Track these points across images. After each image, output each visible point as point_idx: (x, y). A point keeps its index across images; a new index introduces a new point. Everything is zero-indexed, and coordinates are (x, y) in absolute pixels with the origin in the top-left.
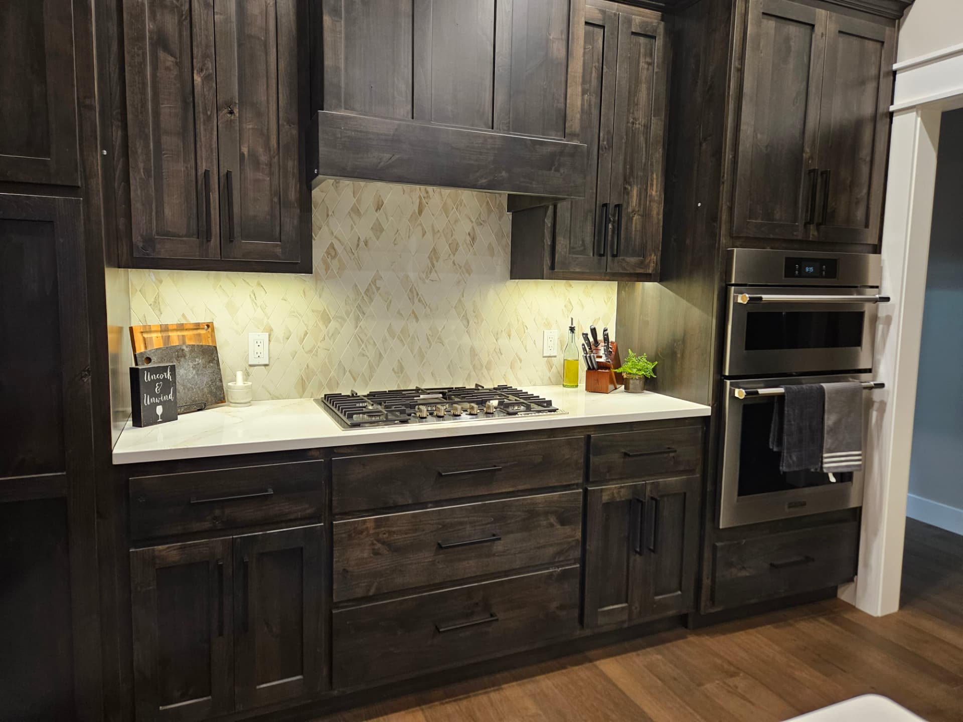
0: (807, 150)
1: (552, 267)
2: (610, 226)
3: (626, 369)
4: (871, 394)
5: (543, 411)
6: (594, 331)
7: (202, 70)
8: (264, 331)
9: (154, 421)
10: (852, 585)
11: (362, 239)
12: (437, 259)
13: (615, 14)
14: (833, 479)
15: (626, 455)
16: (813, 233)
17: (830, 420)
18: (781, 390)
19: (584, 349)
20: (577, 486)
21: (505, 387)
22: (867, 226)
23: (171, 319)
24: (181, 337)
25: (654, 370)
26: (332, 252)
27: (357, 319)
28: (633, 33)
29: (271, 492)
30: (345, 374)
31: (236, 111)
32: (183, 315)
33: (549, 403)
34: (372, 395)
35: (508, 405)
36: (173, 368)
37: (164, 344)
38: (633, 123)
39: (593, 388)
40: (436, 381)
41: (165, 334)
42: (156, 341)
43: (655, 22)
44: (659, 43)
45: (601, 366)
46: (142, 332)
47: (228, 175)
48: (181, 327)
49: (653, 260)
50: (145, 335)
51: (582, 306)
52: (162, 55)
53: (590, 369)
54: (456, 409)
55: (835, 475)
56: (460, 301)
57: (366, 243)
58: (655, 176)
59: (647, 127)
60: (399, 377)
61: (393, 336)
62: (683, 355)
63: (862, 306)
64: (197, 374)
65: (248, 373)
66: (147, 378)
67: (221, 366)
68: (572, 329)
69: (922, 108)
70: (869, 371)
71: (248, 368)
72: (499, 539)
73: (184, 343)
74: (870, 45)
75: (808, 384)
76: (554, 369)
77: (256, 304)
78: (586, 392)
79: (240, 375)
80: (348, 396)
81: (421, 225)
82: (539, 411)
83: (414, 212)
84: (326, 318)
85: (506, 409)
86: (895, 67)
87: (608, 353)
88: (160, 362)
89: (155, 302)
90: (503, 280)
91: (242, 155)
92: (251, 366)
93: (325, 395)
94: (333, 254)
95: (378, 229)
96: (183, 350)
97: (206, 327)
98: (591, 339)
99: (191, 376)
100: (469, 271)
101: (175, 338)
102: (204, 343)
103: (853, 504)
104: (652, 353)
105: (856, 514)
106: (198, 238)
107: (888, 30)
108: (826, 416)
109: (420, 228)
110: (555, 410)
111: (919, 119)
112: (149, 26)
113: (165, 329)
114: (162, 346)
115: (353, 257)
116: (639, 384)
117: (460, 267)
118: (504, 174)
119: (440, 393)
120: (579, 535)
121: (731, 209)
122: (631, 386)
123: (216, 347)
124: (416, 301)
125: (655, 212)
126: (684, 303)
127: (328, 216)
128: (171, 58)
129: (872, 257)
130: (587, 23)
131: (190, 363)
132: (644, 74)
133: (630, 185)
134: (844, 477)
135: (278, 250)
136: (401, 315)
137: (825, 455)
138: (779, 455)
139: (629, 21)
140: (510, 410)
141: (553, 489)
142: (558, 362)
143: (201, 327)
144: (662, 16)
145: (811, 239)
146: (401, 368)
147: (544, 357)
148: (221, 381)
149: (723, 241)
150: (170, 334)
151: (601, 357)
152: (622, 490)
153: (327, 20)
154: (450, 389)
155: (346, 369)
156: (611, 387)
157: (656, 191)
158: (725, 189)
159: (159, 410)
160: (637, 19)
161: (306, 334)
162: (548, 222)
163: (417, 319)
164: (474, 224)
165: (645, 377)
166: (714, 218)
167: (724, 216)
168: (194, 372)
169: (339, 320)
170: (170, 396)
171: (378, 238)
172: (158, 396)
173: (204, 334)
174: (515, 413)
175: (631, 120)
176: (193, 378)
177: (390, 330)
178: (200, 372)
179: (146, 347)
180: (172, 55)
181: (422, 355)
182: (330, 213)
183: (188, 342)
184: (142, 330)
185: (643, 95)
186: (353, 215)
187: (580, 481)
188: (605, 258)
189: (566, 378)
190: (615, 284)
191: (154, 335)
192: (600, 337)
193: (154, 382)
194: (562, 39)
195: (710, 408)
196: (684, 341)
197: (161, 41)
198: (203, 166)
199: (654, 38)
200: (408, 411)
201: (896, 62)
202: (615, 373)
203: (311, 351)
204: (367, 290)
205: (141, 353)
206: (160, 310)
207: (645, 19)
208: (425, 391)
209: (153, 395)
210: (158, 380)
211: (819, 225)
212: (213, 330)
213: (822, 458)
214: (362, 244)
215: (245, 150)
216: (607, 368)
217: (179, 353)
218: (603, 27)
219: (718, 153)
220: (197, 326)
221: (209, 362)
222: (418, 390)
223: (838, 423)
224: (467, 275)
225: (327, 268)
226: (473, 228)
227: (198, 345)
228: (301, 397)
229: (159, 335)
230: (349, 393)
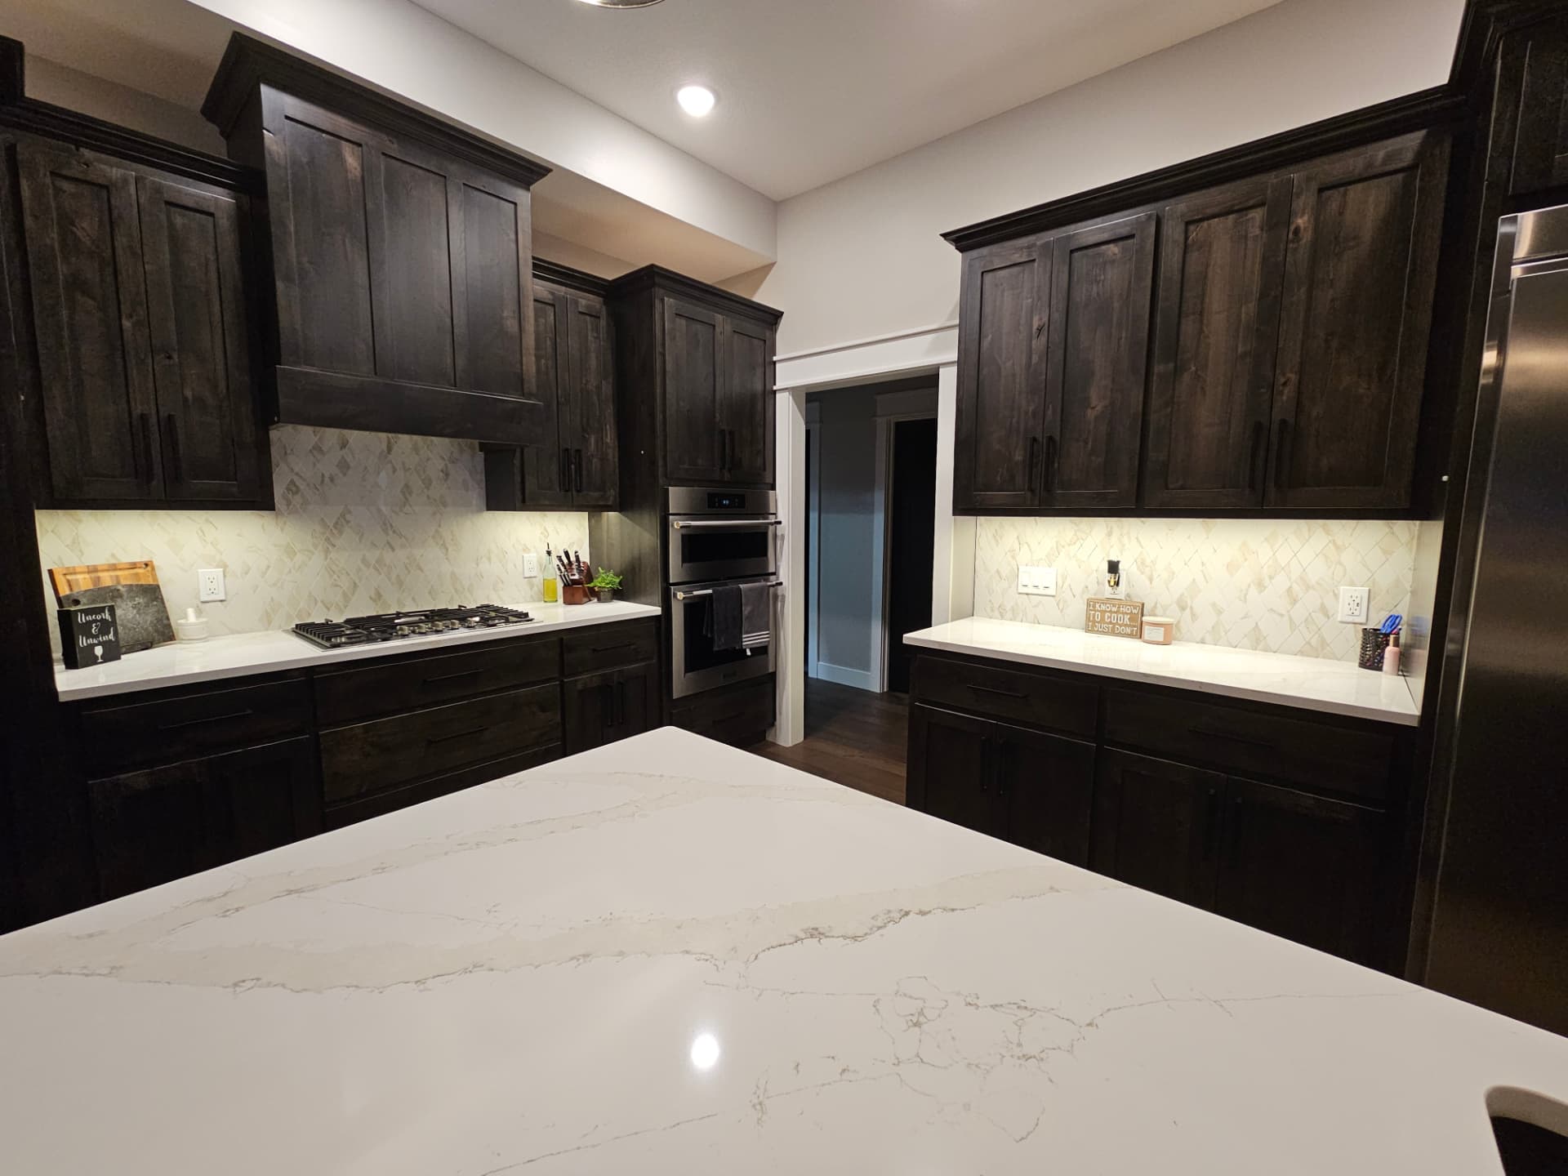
0: (717, 415)
1: (524, 501)
2: (573, 466)
3: (597, 583)
4: (776, 590)
5: (520, 622)
6: (567, 554)
7: (131, 316)
8: (218, 566)
9: (92, 661)
10: (774, 729)
11: (327, 475)
12: (410, 493)
13: (564, 297)
14: (749, 653)
15: (594, 650)
16: (727, 477)
17: (746, 610)
18: (710, 591)
19: (559, 569)
20: (554, 679)
21: (488, 606)
22: (765, 470)
23: (100, 559)
24: (115, 578)
25: (620, 583)
26: (292, 488)
27: (327, 552)
28: (580, 313)
29: (249, 712)
30: (316, 604)
31: (175, 356)
32: (113, 556)
33: (526, 615)
34: (348, 621)
35: (488, 619)
36: (112, 610)
37: (94, 586)
38: (586, 384)
39: (569, 601)
40: (417, 605)
41: (93, 575)
42: (84, 583)
43: (598, 306)
44: (603, 323)
45: (575, 582)
46: (65, 574)
47: (170, 418)
48: (113, 568)
49: (612, 494)
50: (69, 577)
51: (558, 533)
52: (79, 297)
53: (566, 586)
54: (438, 626)
55: (751, 650)
56: (437, 531)
57: (332, 479)
58: (608, 427)
59: (599, 387)
60: (377, 604)
61: (368, 565)
62: (640, 570)
63: (767, 528)
64: (138, 613)
65: (200, 610)
66: (82, 619)
67: (167, 605)
68: (549, 553)
69: (793, 391)
70: (774, 574)
71: (200, 604)
72: (486, 729)
73: (118, 583)
74: (756, 342)
75: (731, 586)
76: (535, 588)
77: (205, 541)
78: (564, 605)
79: (191, 612)
80: (323, 624)
81: (391, 462)
82: (516, 622)
83: (383, 451)
84: (290, 552)
85: (486, 622)
86: (775, 359)
87: (580, 571)
88: (91, 604)
89: (74, 543)
90: (480, 511)
91: (186, 400)
92: (203, 602)
93: (297, 625)
94: (294, 489)
95: (344, 466)
96: (118, 590)
97: (144, 566)
98: (566, 561)
99: (131, 616)
100: (445, 505)
101: (107, 580)
102: (143, 582)
103: (771, 670)
104: (618, 570)
105: (773, 677)
106: (136, 478)
107: (768, 333)
108: (743, 608)
109: (389, 466)
110: (531, 620)
111: (791, 398)
112: (62, 269)
113: (93, 570)
114: (91, 587)
115: (317, 492)
116: (609, 595)
117: (435, 500)
118: (469, 425)
119: (422, 615)
120: (558, 718)
121: (665, 458)
122: (602, 597)
123: (158, 586)
124: (391, 532)
125: (610, 457)
126: (638, 528)
127: (286, 453)
128: (91, 302)
129: (771, 492)
130: (535, 300)
131: (129, 603)
132: (593, 346)
133: (588, 434)
134: (761, 651)
135: (235, 490)
136: (375, 545)
137: (744, 636)
138: (712, 639)
139: (576, 303)
140: (490, 622)
141: (534, 684)
142: (538, 582)
143: (138, 565)
144: (604, 301)
145: (726, 479)
146: (379, 595)
147: (525, 578)
148: (168, 618)
149: (661, 481)
150: (101, 574)
151: (574, 575)
152: (594, 679)
153: (280, 285)
154: (432, 611)
155: (318, 599)
156: (586, 599)
157: (610, 438)
158: (659, 442)
159: (99, 651)
160: (583, 302)
161: (269, 567)
162: (517, 462)
163: (393, 549)
164: (447, 462)
165: (613, 589)
166: (653, 463)
167: (660, 463)
168: (135, 611)
169: (306, 553)
170: (111, 637)
171: (345, 474)
172: (96, 637)
173: (143, 573)
174: (494, 625)
175: (584, 382)
176: (133, 618)
177: (364, 560)
178: (141, 611)
179: (71, 589)
180: (93, 299)
181: (400, 583)
182: (288, 452)
183: (124, 582)
184: (65, 572)
185: (593, 362)
186: (315, 453)
187: (556, 675)
188: (570, 493)
189: (546, 596)
190: (586, 514)
191: (80, 577)
192: (573, 559)
193: (89, 623)
194: (514, 317)
195: (660, 608)
196: (640, 559)
197: (77, 284)
198: (138, 410)
199: (599, 317)
200: (390, 631)
201: (775, 355)
202: (588, 587)
203: (275, 584)
204: (337, 523)
205: (67, 596)
206: (81, 551)
207: (589, 302)
208: (406, 615)
209: (89, 635)
210: (95, 621)
211: (730, 470)
212: (153, 569)
213: (742, 638)
214: (327, 480)
215: (188, 393)
216: (581, 583)
217: (114, 593)
218: (553, 305)
219: (652, 415)
220: (134, 566)
221: (153, 601)
222: (398, 615)
223: (752, 612)
224: (442, 508)
225: (289, 503)
226: (446, 465)
227: (137, 585)
228: (267, 630)
229: (87, 576)
230: (323, 621)
